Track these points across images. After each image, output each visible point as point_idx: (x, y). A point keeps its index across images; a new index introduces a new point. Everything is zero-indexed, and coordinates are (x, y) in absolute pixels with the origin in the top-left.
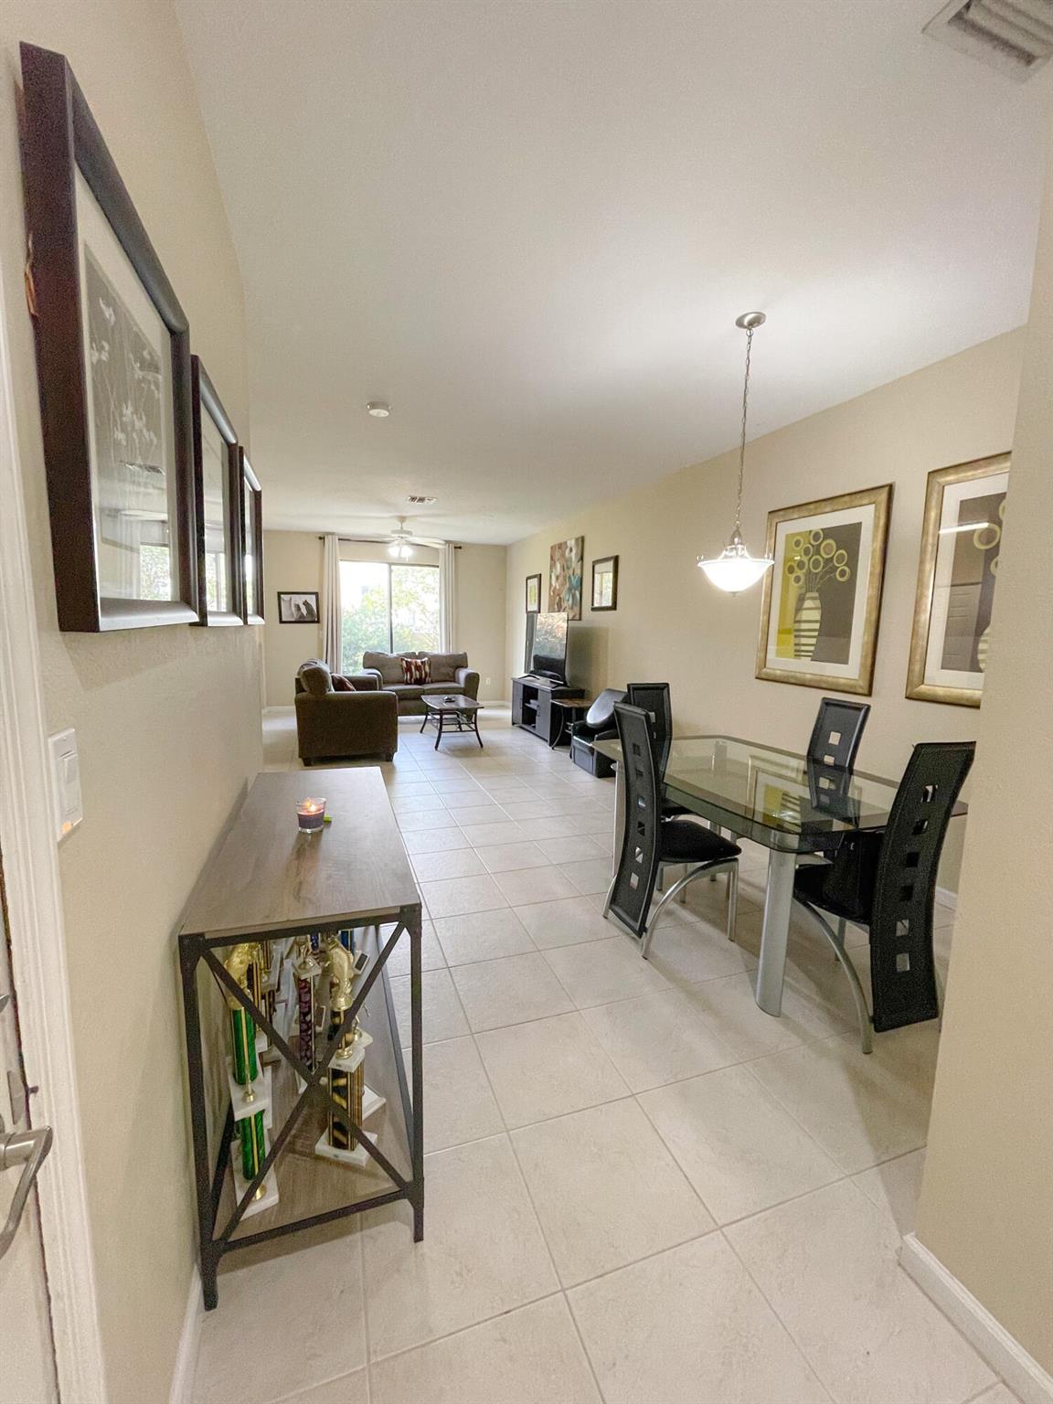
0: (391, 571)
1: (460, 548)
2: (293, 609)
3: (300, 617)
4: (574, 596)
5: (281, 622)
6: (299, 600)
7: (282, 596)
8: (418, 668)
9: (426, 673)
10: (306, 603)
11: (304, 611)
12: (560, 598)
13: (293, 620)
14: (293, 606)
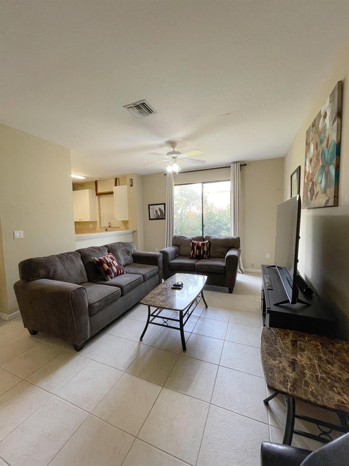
0: (203, 187)
1: (245, 165)
2: (155, 212)
3: (157, 217)
4: (327, 174)
5: (150, 219)
6: (157, 208)
7: (150, 206)
8: (199, 248)
9: (204, 252)
10: (160, 209)
11: (159, 213)
12: (313, 183)
13: (155, 218)
14: (154, 211)
